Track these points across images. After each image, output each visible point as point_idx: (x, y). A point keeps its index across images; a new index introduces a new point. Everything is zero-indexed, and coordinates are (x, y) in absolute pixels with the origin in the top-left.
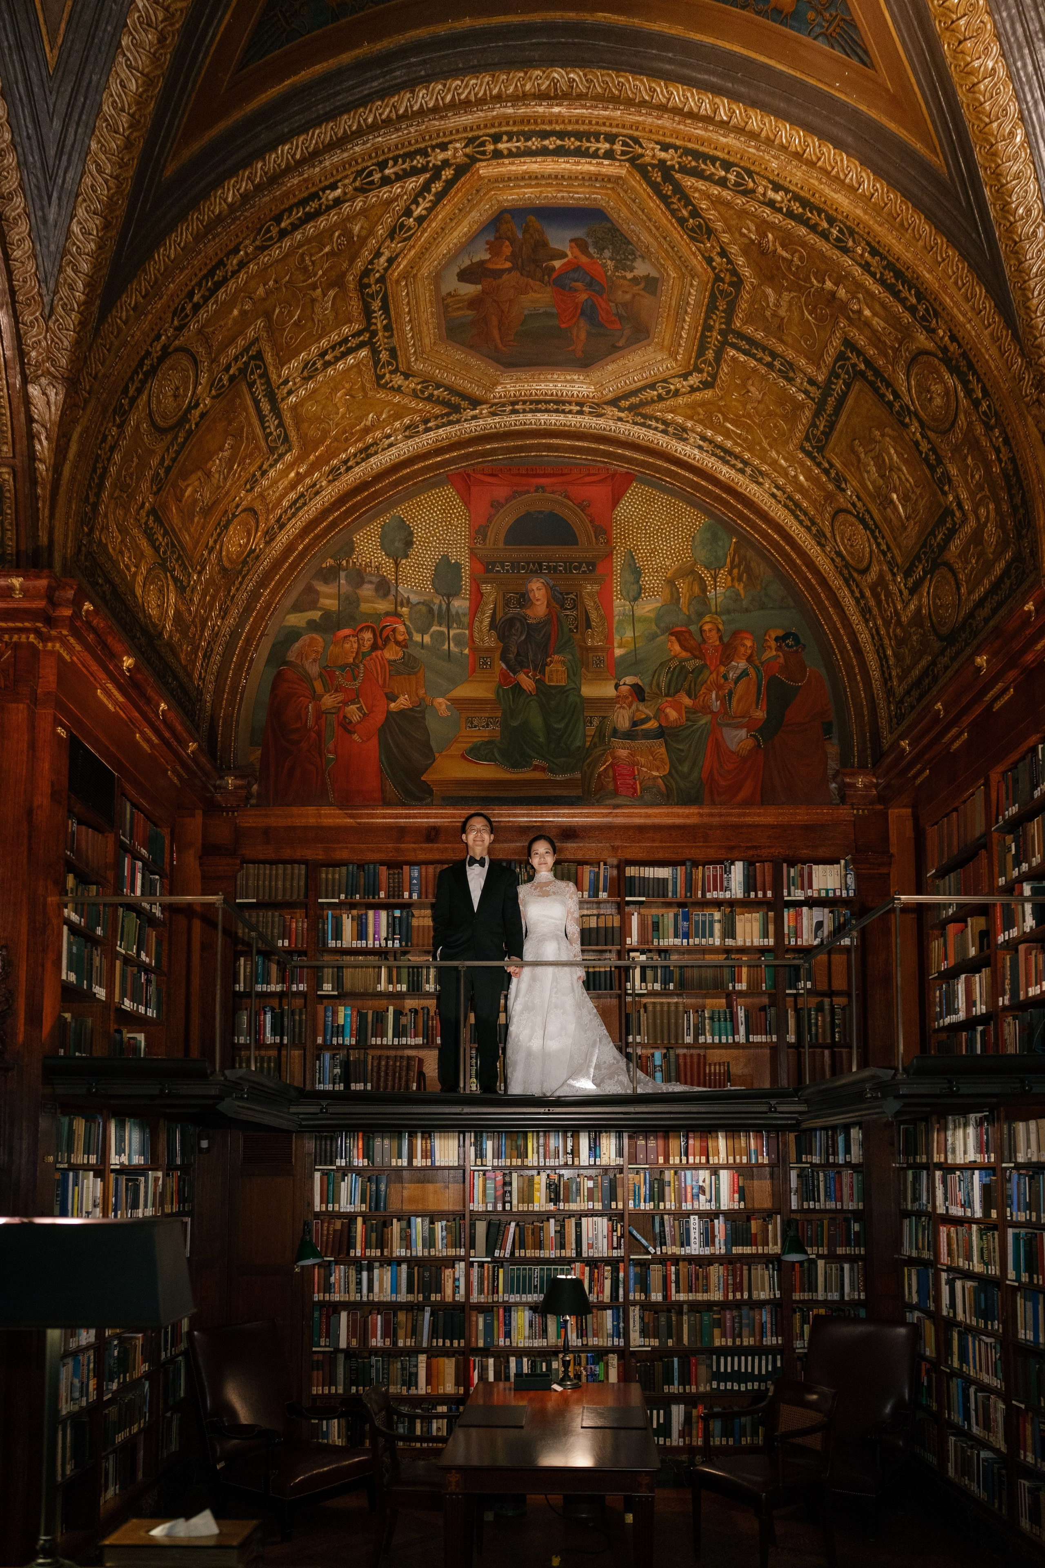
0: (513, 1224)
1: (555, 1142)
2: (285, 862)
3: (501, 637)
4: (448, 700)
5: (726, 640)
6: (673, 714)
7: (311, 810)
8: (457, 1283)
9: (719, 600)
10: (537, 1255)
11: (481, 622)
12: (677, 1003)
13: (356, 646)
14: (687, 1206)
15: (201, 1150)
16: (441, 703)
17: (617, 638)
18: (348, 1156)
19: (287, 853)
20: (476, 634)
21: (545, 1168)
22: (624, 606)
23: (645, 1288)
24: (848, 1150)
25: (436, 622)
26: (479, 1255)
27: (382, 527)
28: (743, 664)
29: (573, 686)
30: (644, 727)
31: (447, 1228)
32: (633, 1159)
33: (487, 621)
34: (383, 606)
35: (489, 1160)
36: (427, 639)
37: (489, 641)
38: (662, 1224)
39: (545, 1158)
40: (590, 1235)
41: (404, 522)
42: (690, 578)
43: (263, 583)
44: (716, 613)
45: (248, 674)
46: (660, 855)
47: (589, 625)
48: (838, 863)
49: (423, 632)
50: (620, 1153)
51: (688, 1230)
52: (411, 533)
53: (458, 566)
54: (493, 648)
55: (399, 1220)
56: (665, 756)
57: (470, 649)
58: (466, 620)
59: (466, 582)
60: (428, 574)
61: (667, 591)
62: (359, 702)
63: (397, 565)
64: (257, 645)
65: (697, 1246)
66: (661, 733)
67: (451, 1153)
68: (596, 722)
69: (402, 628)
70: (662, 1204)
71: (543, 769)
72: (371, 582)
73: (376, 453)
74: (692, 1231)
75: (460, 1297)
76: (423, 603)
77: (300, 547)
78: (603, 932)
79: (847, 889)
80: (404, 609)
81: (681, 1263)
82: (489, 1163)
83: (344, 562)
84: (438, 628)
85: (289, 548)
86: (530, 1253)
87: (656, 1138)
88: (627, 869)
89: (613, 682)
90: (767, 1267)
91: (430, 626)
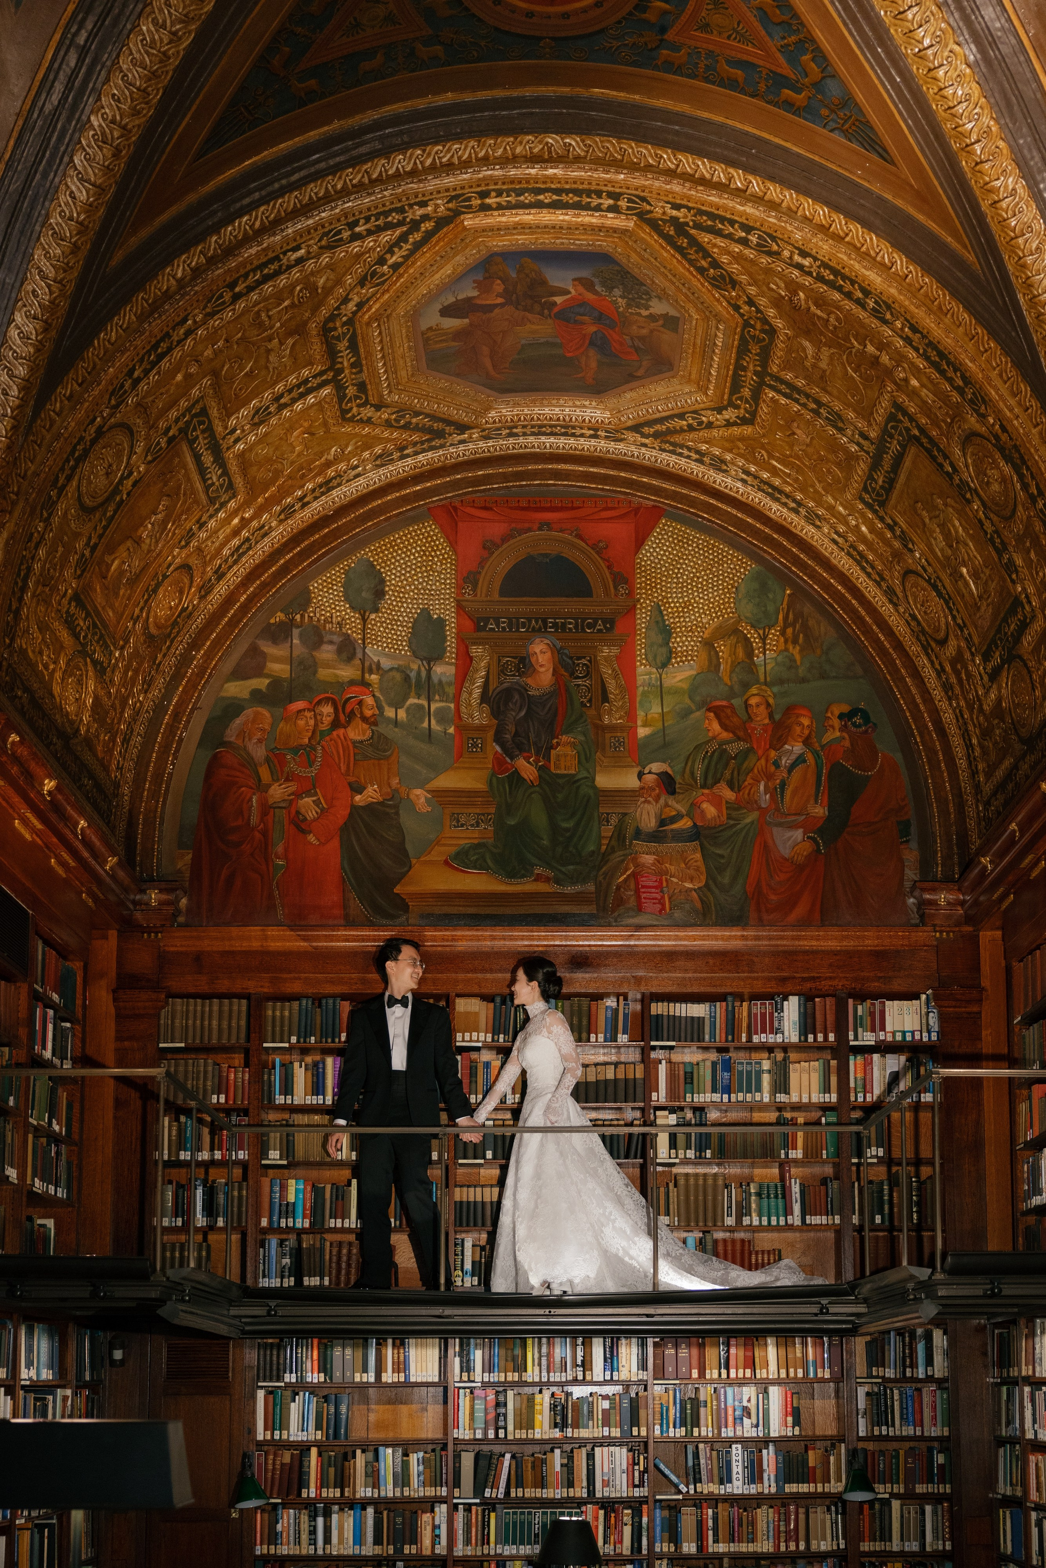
0: (508, 1456)
1: (561, 1350)
2: (221, 996)
3: (496, 713)
4: (428, 791)
5: (777, 717)
6: (710, 810)
7: (255, 931)
8: (437, 1532)
9: (769, 667)
10: (539, 1495)
11: (470, 694)
12: (715, 1175)
13: (312, 722)
14: (728, 1432)
15: (113, 1362)
16: (420, 796)
17: (641, 714)
18: (300, 1369)
19: (224, 985)
20: (463, 709)
21: (549, 1384)
22: (650, 673)
23: (675, 1538)
24: (929, 1361)
25: (413, 694)
26: (465, 1494)
27: (346, 573)
28: (798, 748)
29: (585, 774)
30: (674, 826)
31: (424, 1461)
32: (660, 1373)
33: (477, 693)
34: (346, 673)
35: (478, 1374)
36: (402, 714)
37: (479, 716)
38: (696, 1455)
39: (548, 1372)
40: (606, 1470)
41: (373, 566)
42: (733, 639)
43: (195, 645)
44: (766, 683)
45: (175, 758)
46: (695, 989)
47: (605, 699)
48: (917, 997)
49: (397, 706)
50: (643, 1366)
51: (729, 1464)
52: (382, 581)
53: (441, 622)
54: (486, 726)
55: (363, 1451)
56: (701, 863)
57: (457, 728)
58: (451, 691)
59: (451, 643)
60: (404, 632)
61: (704, 656)
62: (316, 794)
63: (364, 620)
64: (188, 722)
65: (740, 1483)
66: (696, 834)
67: (430, 1365)
68: (614, 820)
69: (370, 700)
70: (696, 1430)
71: (548, 880)
72: (331, 642)
73: (339, 485)
74: (734, 1464)
75: (441, 1549)
76: (398, 669)
77: (242, 599)
78: (622, 1085)
79: (929, 1032)
80: (373, 677)
81: (720, 1505)
82: (478, 1378)
83: (298, 617)
84: (416, 701)
85: (229, 600)
86: (529, 1493)
87: (689, 1346)
88: (653, 1005)
89: (636, 770)
90: (829, 1510)
91: (406, 698)
